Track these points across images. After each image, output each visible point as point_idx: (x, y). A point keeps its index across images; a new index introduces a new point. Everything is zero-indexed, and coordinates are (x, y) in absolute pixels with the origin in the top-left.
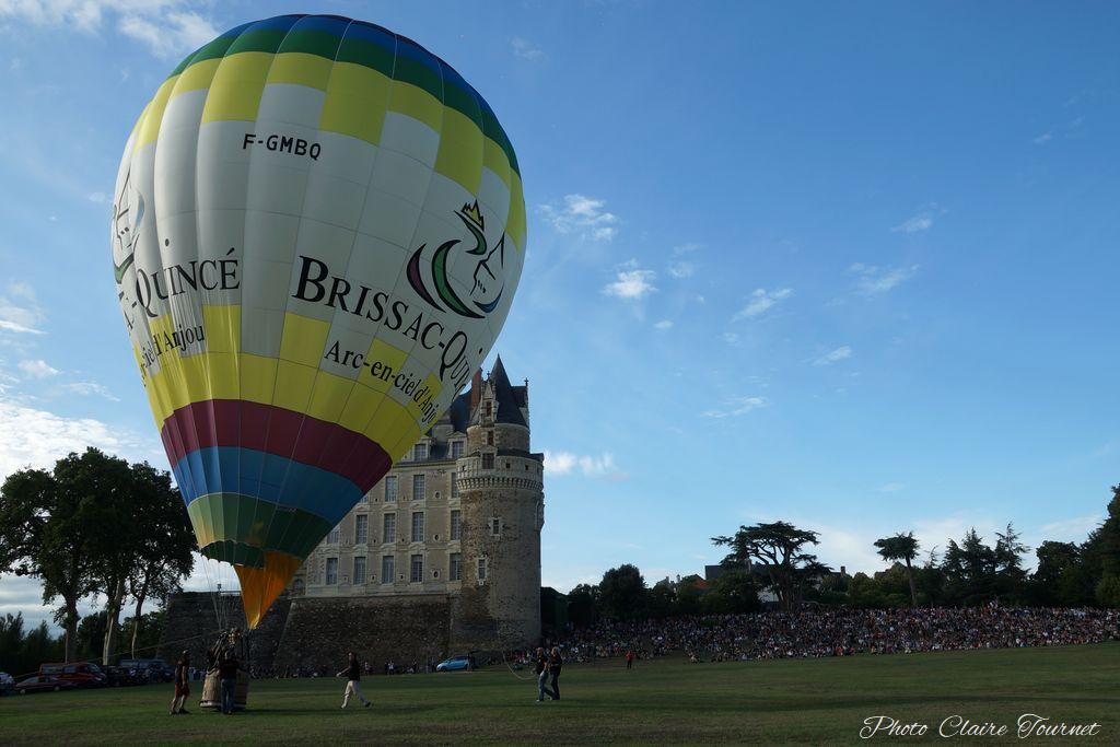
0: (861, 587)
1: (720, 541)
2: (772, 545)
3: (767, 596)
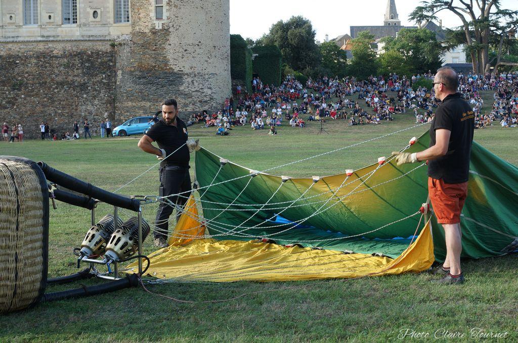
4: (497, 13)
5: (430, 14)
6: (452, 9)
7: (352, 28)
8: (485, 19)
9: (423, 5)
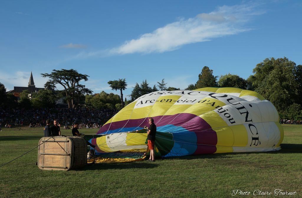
0: (91, 100)
1: (45, 75)
2: (68, 79)
3: (60, 102)
4: (77, 86)
5: (52, 85)
6: (61, 83)
7: (15, 87)
8: (73, 88)
9: (49, 81)
